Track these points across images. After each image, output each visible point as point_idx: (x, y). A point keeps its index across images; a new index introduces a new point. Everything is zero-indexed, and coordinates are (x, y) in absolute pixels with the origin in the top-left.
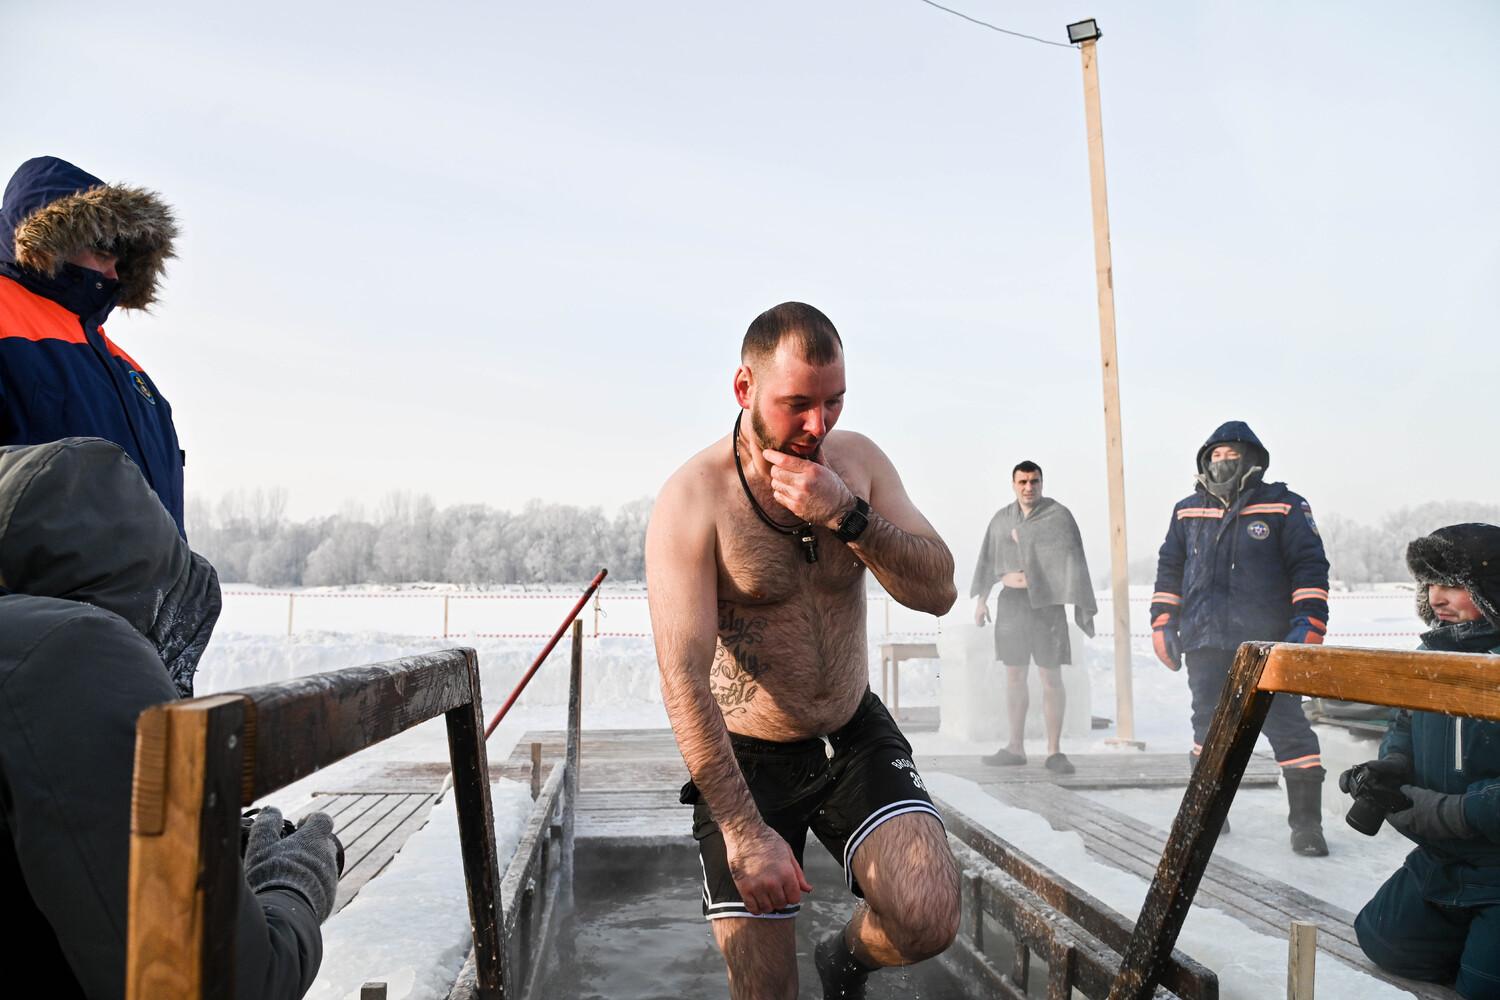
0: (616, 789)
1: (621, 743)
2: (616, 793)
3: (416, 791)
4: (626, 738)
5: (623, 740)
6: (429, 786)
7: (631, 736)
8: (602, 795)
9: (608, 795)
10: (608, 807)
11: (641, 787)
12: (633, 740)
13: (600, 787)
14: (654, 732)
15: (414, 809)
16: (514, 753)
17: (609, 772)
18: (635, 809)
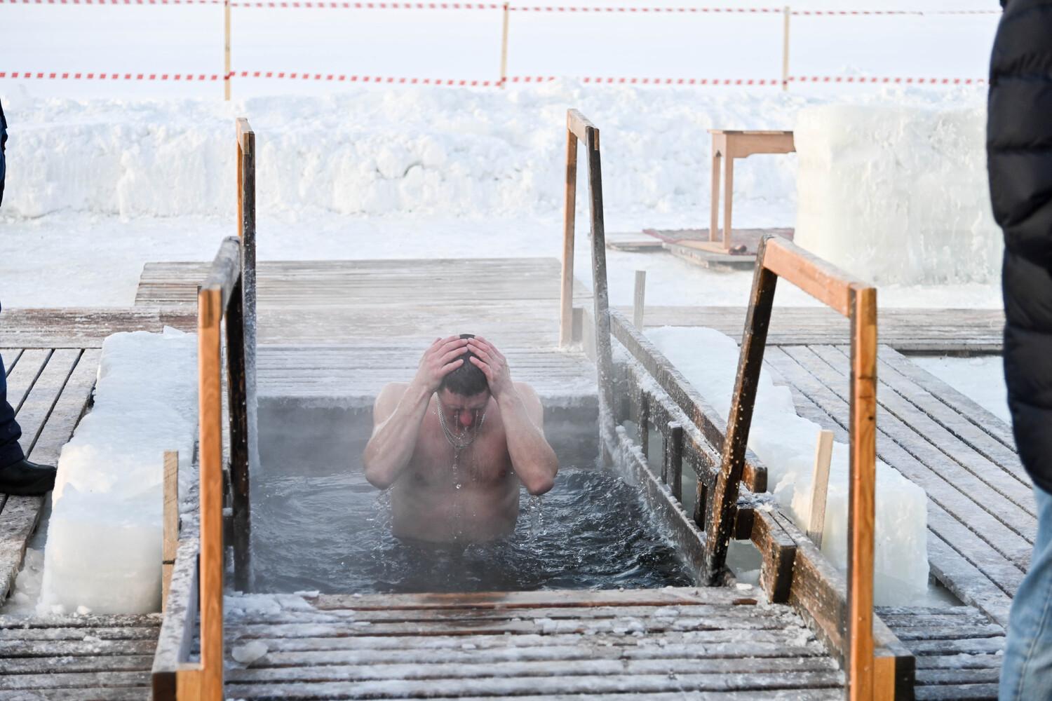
0: (296, 346)
1: (293, 282)
2: (296, 350)
3: (30, 345)
4: (301, 275)
5: (298, 278)
6: (43, 339)
7: (308, 271)
8: (279, 353)
9: (286, 353)
10: (288, 366)
11: (330, 342)
12: (312, 277)
13: (274, 342)
14: (344, 265)
15: (41, 364)
16: (138, 295)
17: (283, 323)
18: (324, 368)
